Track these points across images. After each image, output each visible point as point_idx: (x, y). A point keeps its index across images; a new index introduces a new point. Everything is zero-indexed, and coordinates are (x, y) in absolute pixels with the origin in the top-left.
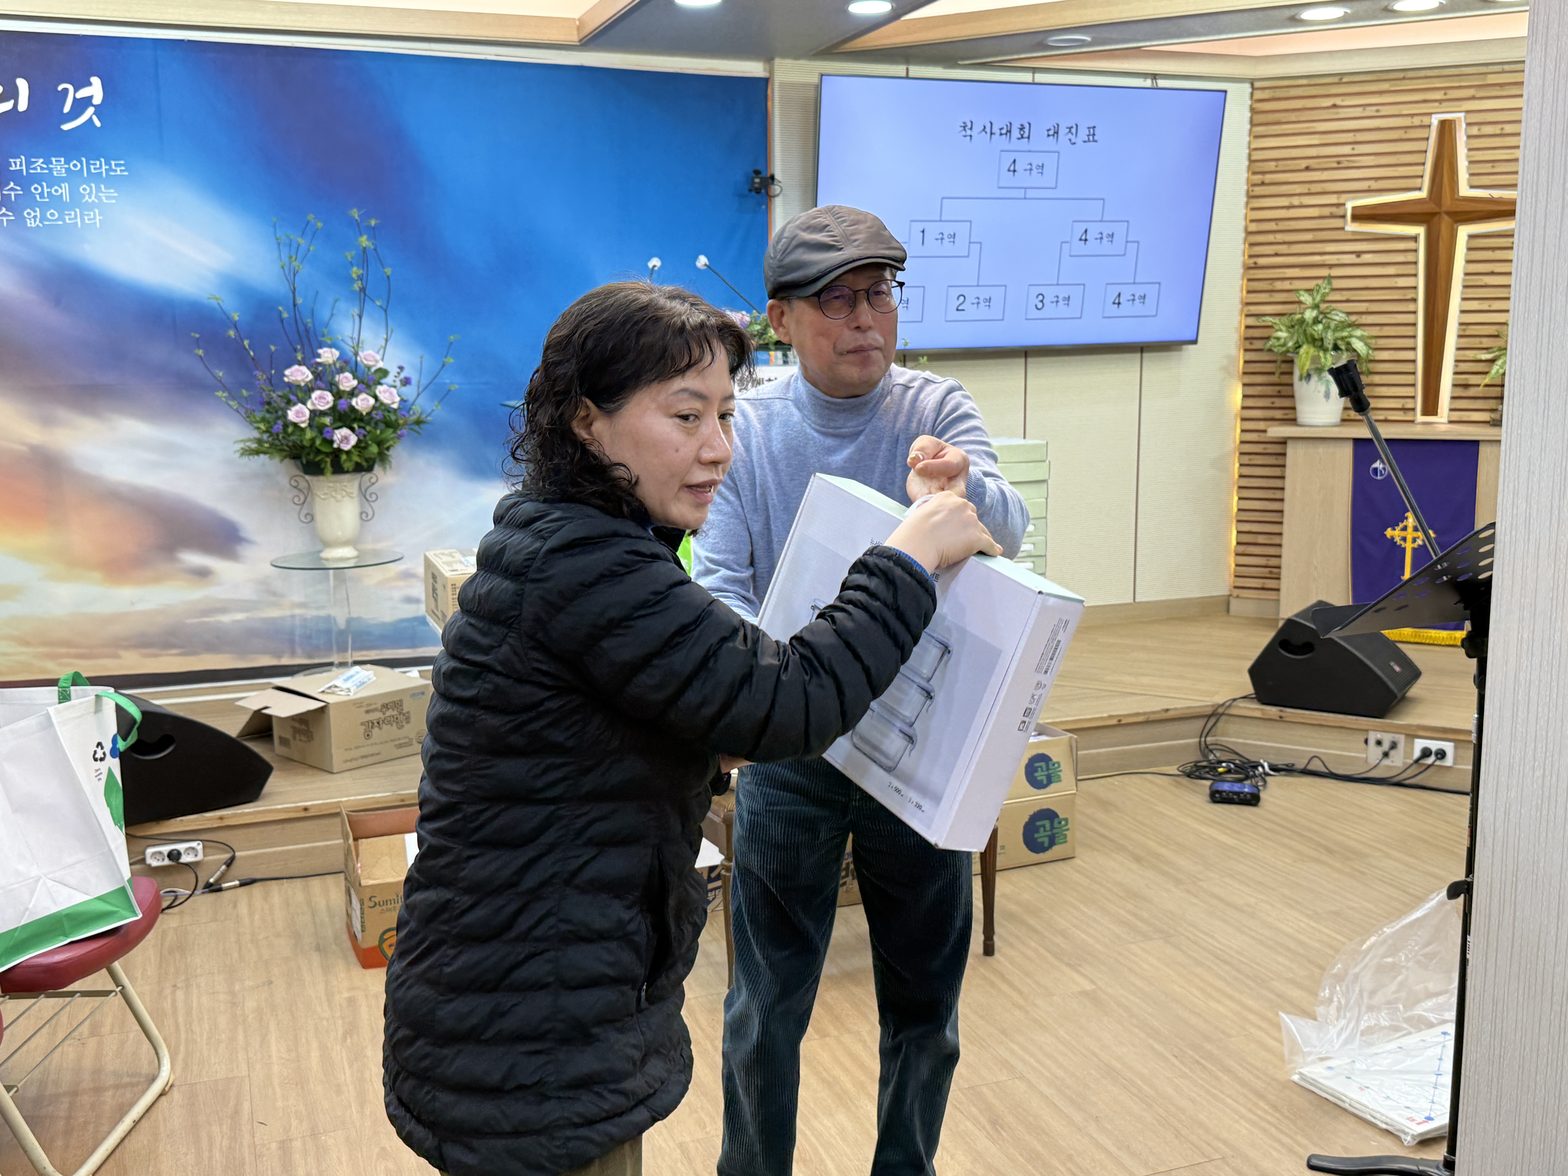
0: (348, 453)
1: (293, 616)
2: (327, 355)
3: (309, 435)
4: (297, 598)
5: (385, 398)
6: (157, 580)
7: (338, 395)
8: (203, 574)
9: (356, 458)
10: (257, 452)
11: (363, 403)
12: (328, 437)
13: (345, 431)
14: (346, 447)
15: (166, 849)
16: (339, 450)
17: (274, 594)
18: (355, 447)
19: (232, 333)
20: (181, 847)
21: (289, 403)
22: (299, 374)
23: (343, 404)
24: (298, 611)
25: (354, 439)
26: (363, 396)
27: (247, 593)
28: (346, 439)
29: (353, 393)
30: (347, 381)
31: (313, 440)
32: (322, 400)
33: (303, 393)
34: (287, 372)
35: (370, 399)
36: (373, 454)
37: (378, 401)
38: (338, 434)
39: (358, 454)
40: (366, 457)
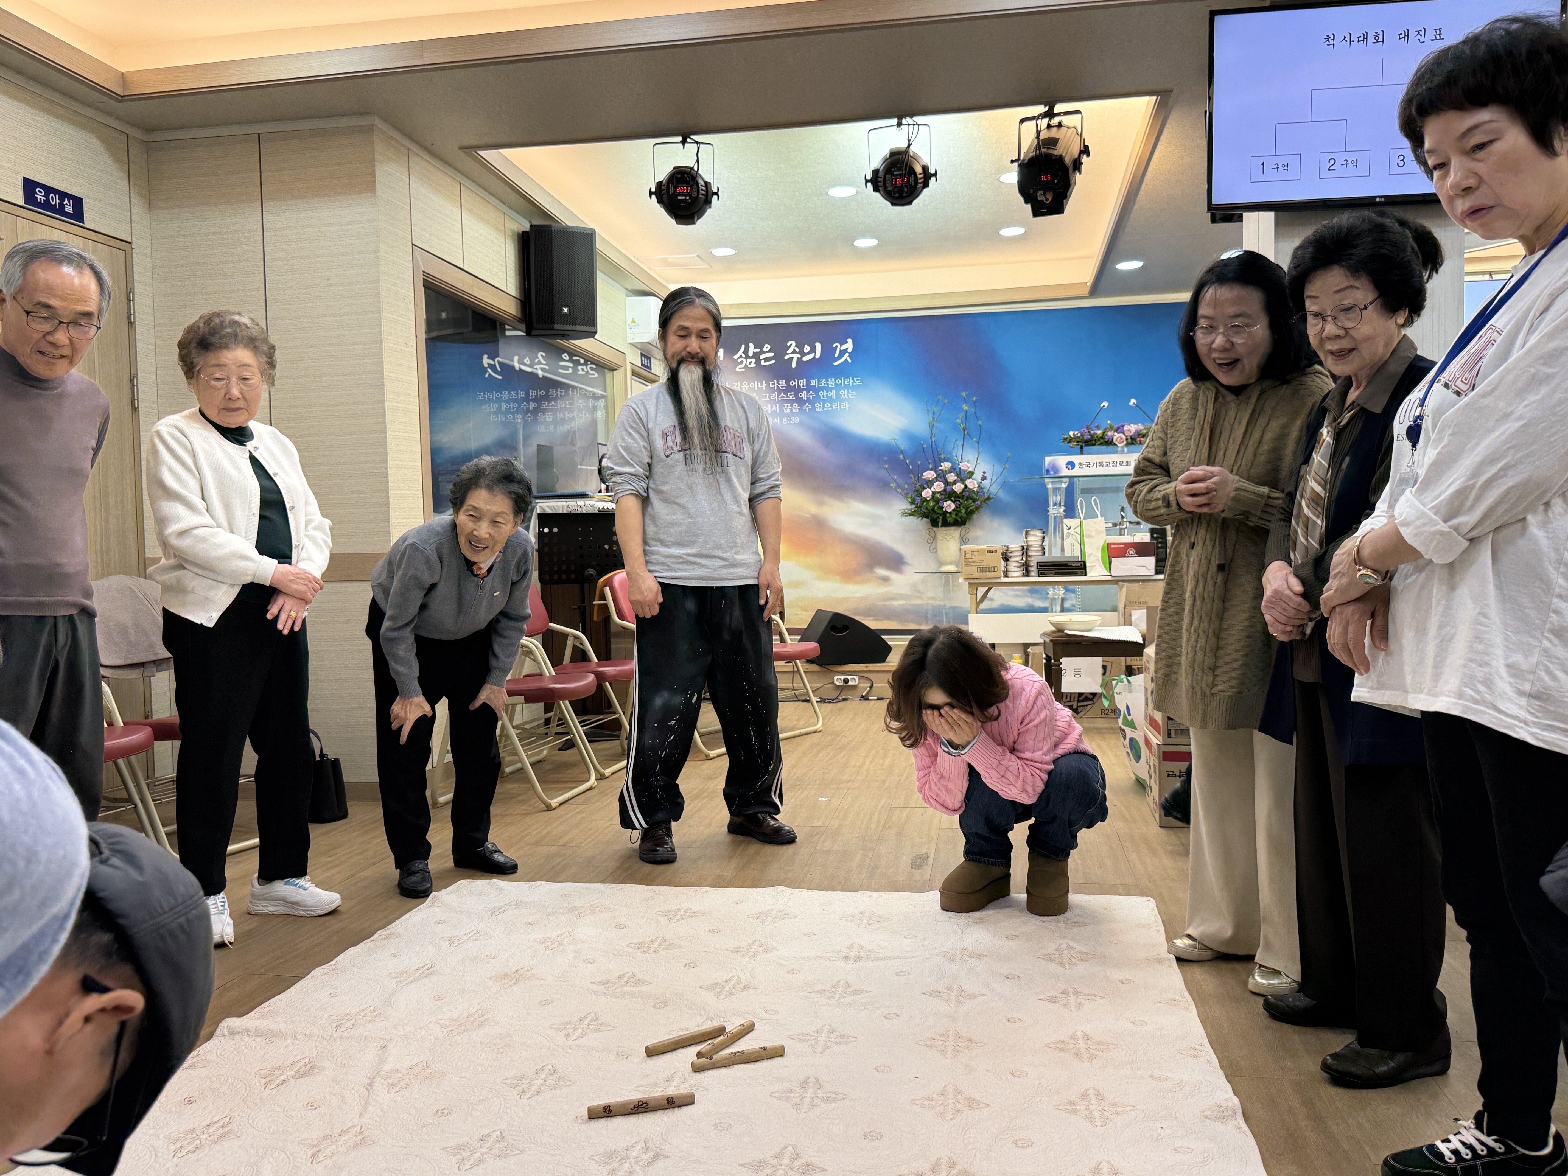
0: (950, 513)
1: (927, 604)
2: (946, 465)
3: (931, 504)
4: (930, 594)
5: (970, 486)
6: (864, 582)
7: (947, 483)
8: (885, 579)
9: (954, 516)
10: (910, 515)
11: (958, 488)
12: (941, 505)
13: (949, 502)
14: (949, 510)
15: (843, 678)
16: (946, 512)
17: (919, 592)
18: (954, 510)
19: (902, 457)
20: (849, 677)
21: (924, 488)
22: (930, 475)
23: (948, 488)
24: (930, 602)
25: (953, 506)
26: (958, 484)
27: (906, 591)
28: (949, 506)
29: (955, 483)
30: (952, 477)
31: (934, 507)
32: (939, 486)
33: (930, 483)
34: (924, 473)
35: (963, 486)
36: (964, 515)
37: (966, 487)
38: (946, 504)
39: (956, 515)
40: (961, 517)
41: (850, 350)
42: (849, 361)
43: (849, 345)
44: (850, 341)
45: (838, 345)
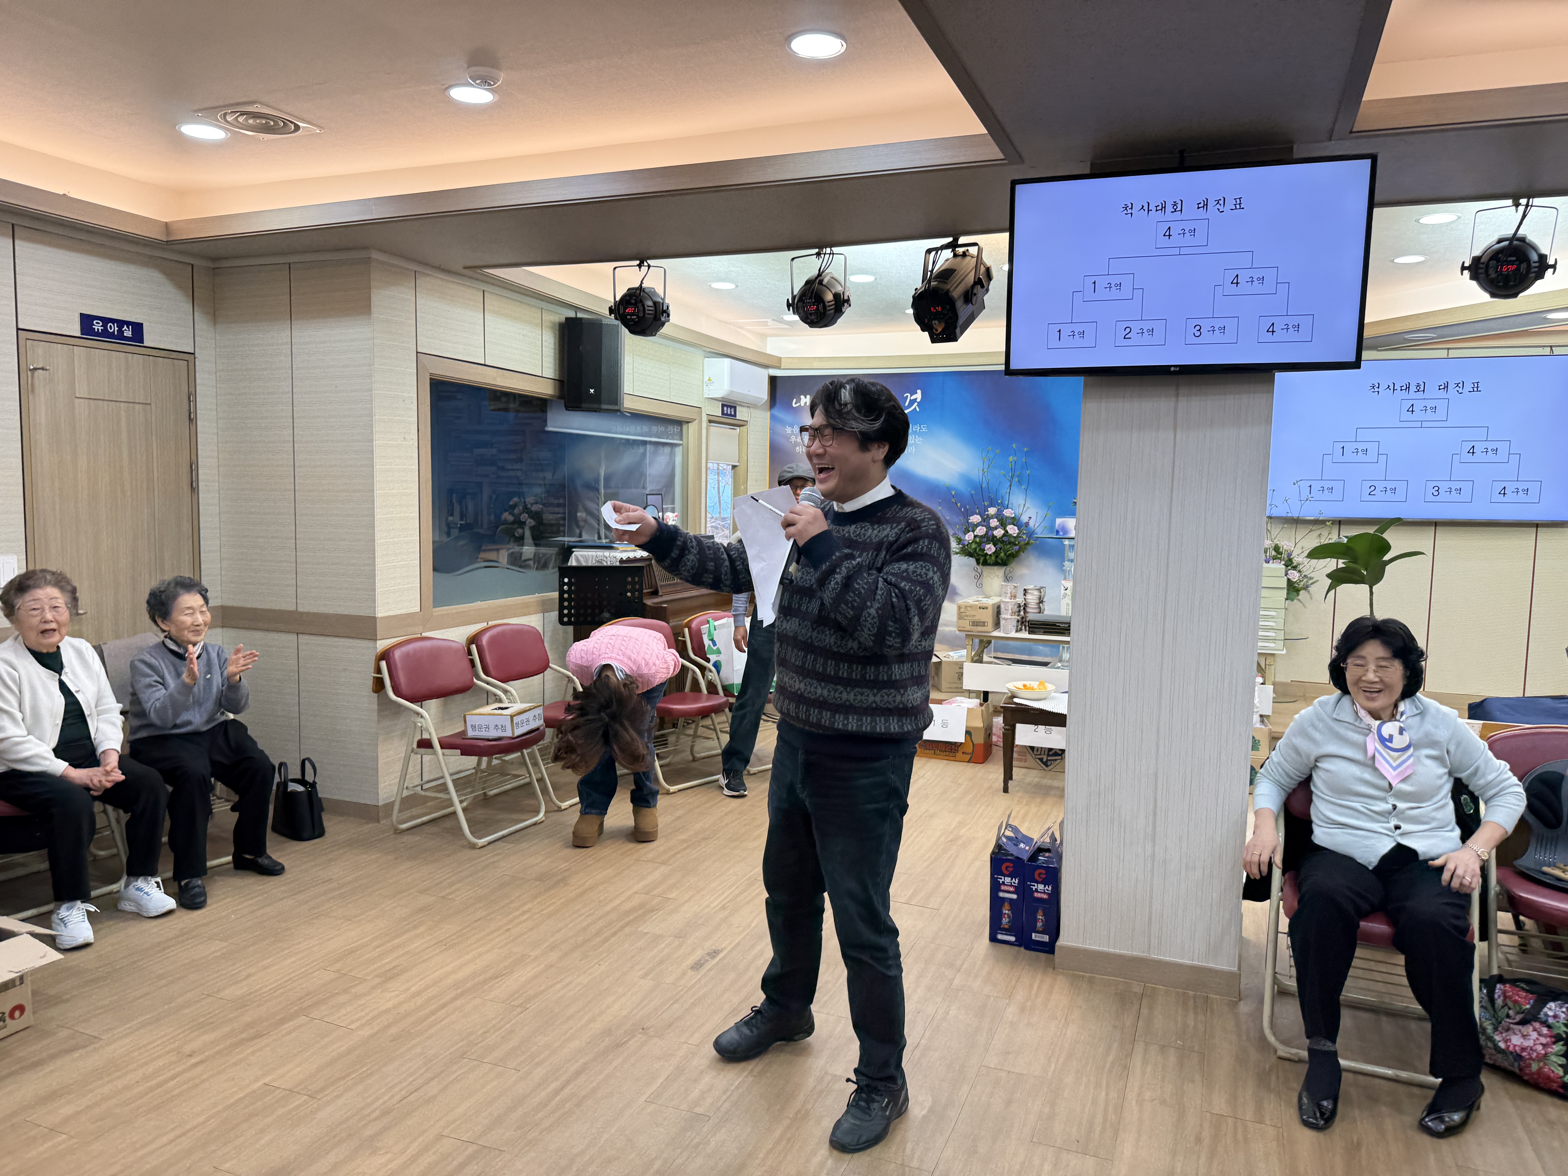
0: (990, 555)
2: (992, 510)
3: (974, 546)
5: (1010, 532)
7: (989, 528)
9: (993, 558)
11: (999, 533)
12: (983, 547)
13: (990, 545)
14: (989, 553)
16: (986, 554)
18: (994, 553)
19: (954, 500)
21: (969, 532)
22: (975, 519)
23: (990, 533)
25: (993, 549)
26: (999, 529)
28: (990, 548)
29: (996, 528)
30: (995, 522)
31: (975, 549)
32: (981, 531)
33: (974, 528)
34: (971, 518)
35: (1003, 532)
36: (1005, 558)
37: (1007, 532)
38: (988, 546)
39: (997, 557)
40: (1002, 560)
41: (918, 400)
42: (918, 410)
43: (918, 396)
44: (919, 391)
45: (909, 395)
